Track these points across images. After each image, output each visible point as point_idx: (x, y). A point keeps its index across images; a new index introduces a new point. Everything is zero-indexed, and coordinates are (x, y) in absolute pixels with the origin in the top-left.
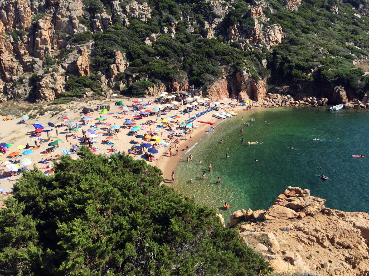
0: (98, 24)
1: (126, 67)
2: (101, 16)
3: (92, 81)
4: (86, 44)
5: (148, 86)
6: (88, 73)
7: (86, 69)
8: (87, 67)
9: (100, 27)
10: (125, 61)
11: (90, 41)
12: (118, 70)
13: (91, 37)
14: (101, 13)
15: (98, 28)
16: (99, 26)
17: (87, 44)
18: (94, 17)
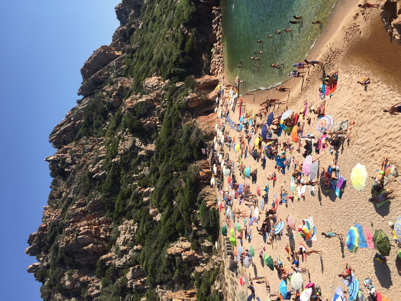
0: (138, 283)
1: (185, 240)
2: (130, 280)
3: (202, 283)
4: (160, 296)
5: (206, 207)
6: (194, 291)
7: (188, 294)
8: (185, 292)
9: (142, 280)
10: (178, 242)
11: (156, 291)
12: (188, 249)
13: (152, 291)
14: (127, 279)
15: (143, 283)
16: (141, 282)
17: (160, 294)
18: (131, 288)
